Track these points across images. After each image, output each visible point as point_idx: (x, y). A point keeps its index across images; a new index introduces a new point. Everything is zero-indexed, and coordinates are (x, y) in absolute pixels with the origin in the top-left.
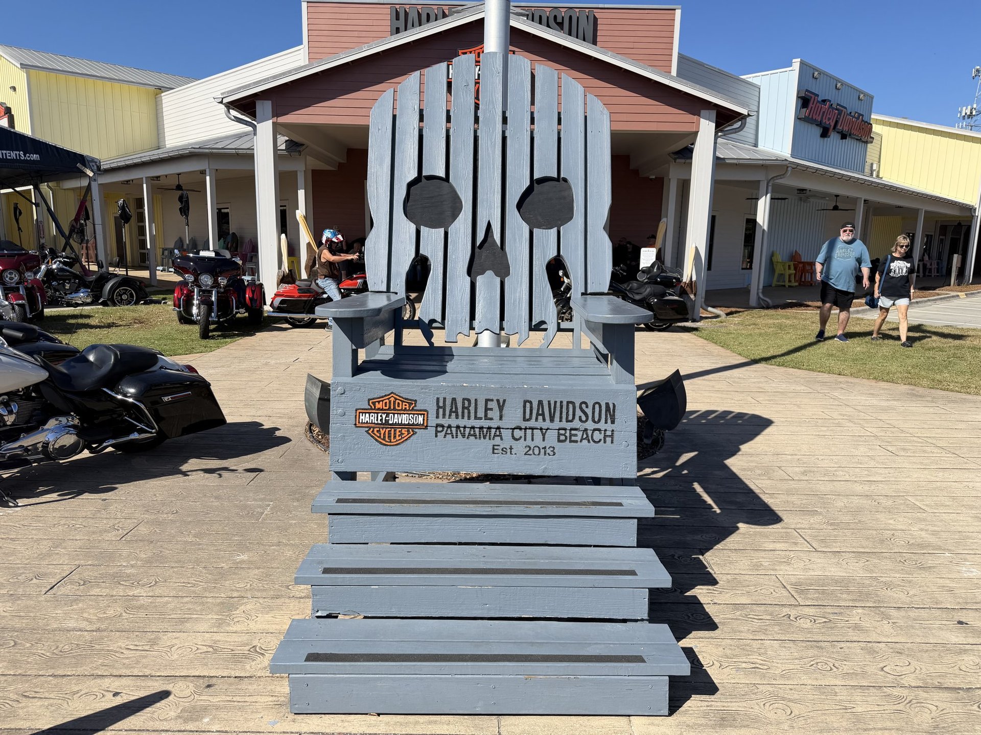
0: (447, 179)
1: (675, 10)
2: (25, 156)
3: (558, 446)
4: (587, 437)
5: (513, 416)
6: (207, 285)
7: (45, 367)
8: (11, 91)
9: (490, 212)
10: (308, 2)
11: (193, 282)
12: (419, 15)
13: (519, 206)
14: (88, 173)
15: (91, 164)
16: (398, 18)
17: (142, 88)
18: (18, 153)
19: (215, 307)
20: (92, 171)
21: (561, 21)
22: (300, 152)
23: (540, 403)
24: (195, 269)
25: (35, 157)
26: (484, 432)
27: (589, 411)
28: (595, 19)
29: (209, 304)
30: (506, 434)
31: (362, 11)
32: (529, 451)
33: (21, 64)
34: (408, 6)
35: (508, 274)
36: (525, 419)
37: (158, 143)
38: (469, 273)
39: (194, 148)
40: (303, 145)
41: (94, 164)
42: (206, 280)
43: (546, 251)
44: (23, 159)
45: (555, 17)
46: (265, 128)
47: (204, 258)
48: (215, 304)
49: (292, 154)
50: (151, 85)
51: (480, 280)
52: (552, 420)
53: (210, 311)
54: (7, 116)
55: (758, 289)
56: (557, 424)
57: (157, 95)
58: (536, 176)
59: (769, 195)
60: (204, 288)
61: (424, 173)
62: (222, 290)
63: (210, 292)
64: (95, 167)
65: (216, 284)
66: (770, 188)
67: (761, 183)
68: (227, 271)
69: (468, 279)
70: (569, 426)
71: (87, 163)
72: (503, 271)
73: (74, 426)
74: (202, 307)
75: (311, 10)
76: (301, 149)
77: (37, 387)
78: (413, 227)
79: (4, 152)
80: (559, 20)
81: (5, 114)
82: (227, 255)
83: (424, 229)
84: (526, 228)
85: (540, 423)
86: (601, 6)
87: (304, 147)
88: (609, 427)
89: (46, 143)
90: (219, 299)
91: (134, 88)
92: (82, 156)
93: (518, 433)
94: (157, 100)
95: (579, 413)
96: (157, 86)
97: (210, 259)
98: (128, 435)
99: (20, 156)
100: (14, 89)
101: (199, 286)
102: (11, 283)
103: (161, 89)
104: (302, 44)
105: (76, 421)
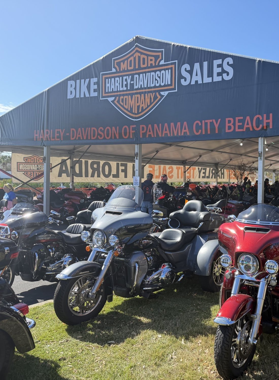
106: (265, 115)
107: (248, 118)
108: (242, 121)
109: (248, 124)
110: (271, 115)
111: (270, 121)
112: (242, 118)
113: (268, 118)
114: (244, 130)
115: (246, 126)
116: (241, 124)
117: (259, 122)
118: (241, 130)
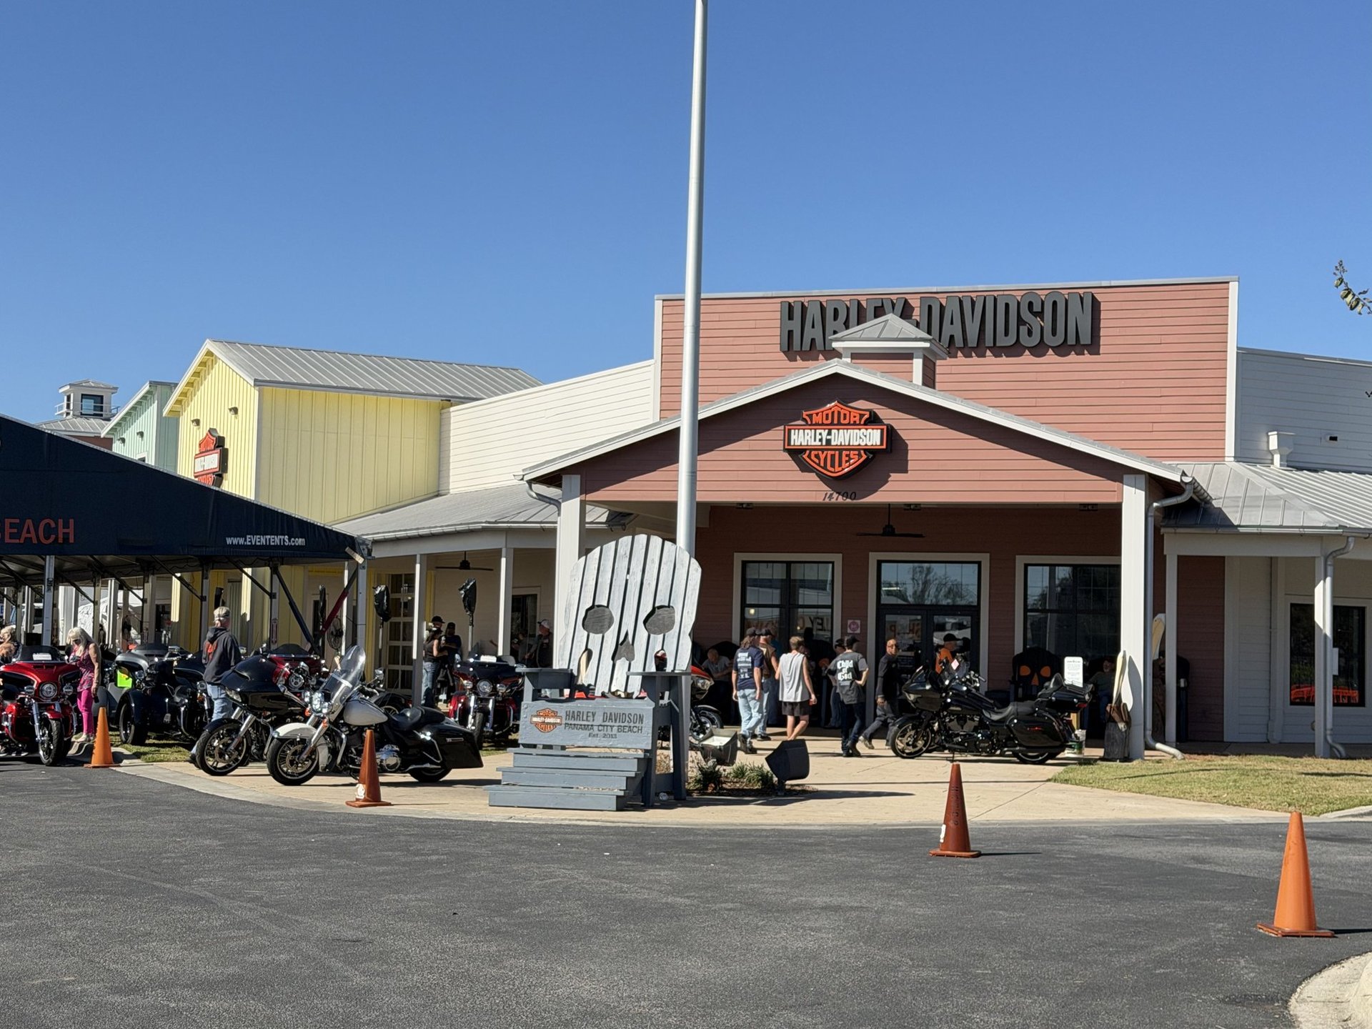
0: (608, 607)
1: (1228, 283)
2: (290, 541)
3: (618, 734)
4: (630, 730)
5: (599, 720)
6: (485, 693)
7: (386, 714)
8: (231, 415)
9: (628, 626)
10: (664, 300)
11: (471, 690)
12: (823, 308)
13: (645, 622)
14: (357, 559)
15: (361, 547)
16: (791, 317)
17: (421, 400)
18: (282, 537)
19: (491, 717)
20: (362, 556)
21: (1040, 310)
22: (624, 525)
23: (611, 714)
24: (474, 676)
25: (300, 541)
26: (585, 727)
27: (632, 718)
28: (1096, 304)
29: (485, 712)
30: (595, 728)
31: (740, 308)
32: (605, 736)
33: (256, 380)
34: (807, 299)
35: (633, 659)
36: (604, 721)
37: (439, 486)
38: (613, 658)
39: (489, 523)
40: (631, 514)
41: (365, 547)
42: (485, 687)
43: (656, 647)
44: (286, 544)
45: (1031, 304)
46: (571, 507)
47: (484, 664)
48: (492, 713)
49: (614, 528)
50: (436, 396)
51: (618, 663)
52: (616, 720)
53: (485, 720)
54: (218, 450)
55: (1325, 729)
56: (617, 724)
57: (443, 408)
58: (657, 605)
59: (1328, 580)
60: (481, 696)
61: (596, 603)
62: (500, 699)
63: (487, 700)
64: (366, 551)
65: (494, 692)
66: (1330, 569)
67: (1317, 560)
68: (507, 678)
69: (612, 662)
70: (623, 724)
71: (357, 546)
72: (630, 658)
73: (396, 751)
74: (478, 714)
75: (667, 310)
76: (627, 521)
77: (381, 724)
78: (586, 633)
79: (268, 537)
80: (1037, 308)
81: (216, 447)
82: (511, 662)
83: (591, 635)
84: (646, 634)
85: (610, 724)
86: (1105, 283)
87: (632, 517)
88: (640, 725)
89: (313, 524)
90: (495, 707)
91: (409, 401)
92: (352, 538)
93: (600, 728)
94: (444, 416)
95: (627, 718)
96: (445, 396)
97: (491, 665)
98: (423, 764)
99: (284, 541)
100: (235, 410)
101: (476, 694)
102: (295, 688)
103: (450, 401)
104: (652, 357)
105: (398, 749)
106: (61, 521)
107: (29, 522)
108: (20, 527)
109: (28, 532)
110: (72, 521)
111: (71, 531)
112: (18, 521)
113: (66, 526)
114: (22, 541)
115: (24, 535)
116: (15, 531)
117: (49, 531)
118: (17, 541)
